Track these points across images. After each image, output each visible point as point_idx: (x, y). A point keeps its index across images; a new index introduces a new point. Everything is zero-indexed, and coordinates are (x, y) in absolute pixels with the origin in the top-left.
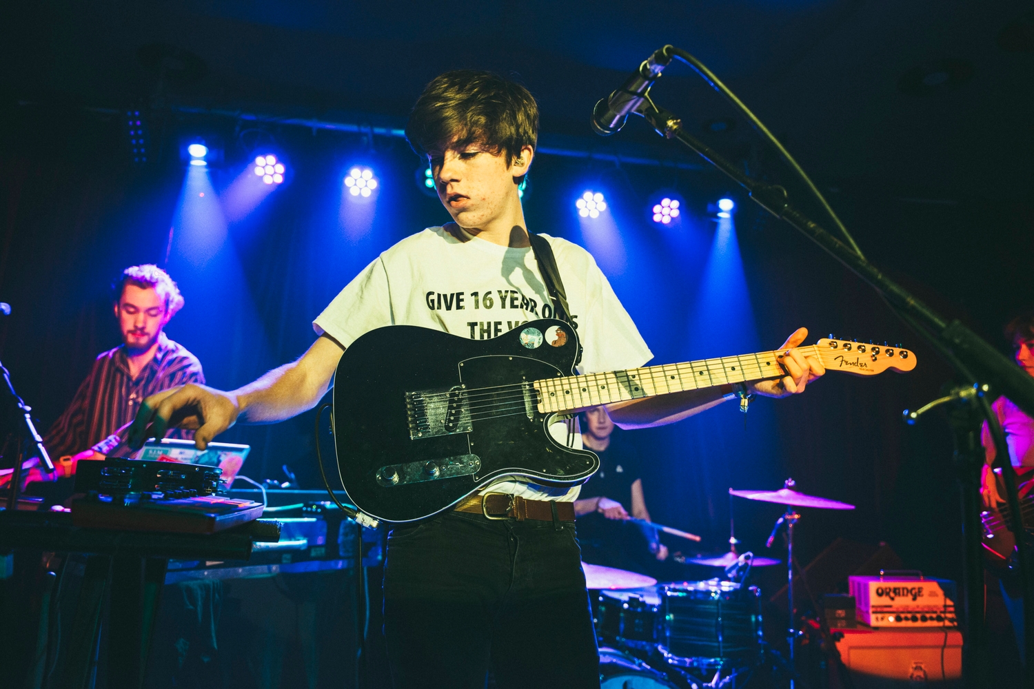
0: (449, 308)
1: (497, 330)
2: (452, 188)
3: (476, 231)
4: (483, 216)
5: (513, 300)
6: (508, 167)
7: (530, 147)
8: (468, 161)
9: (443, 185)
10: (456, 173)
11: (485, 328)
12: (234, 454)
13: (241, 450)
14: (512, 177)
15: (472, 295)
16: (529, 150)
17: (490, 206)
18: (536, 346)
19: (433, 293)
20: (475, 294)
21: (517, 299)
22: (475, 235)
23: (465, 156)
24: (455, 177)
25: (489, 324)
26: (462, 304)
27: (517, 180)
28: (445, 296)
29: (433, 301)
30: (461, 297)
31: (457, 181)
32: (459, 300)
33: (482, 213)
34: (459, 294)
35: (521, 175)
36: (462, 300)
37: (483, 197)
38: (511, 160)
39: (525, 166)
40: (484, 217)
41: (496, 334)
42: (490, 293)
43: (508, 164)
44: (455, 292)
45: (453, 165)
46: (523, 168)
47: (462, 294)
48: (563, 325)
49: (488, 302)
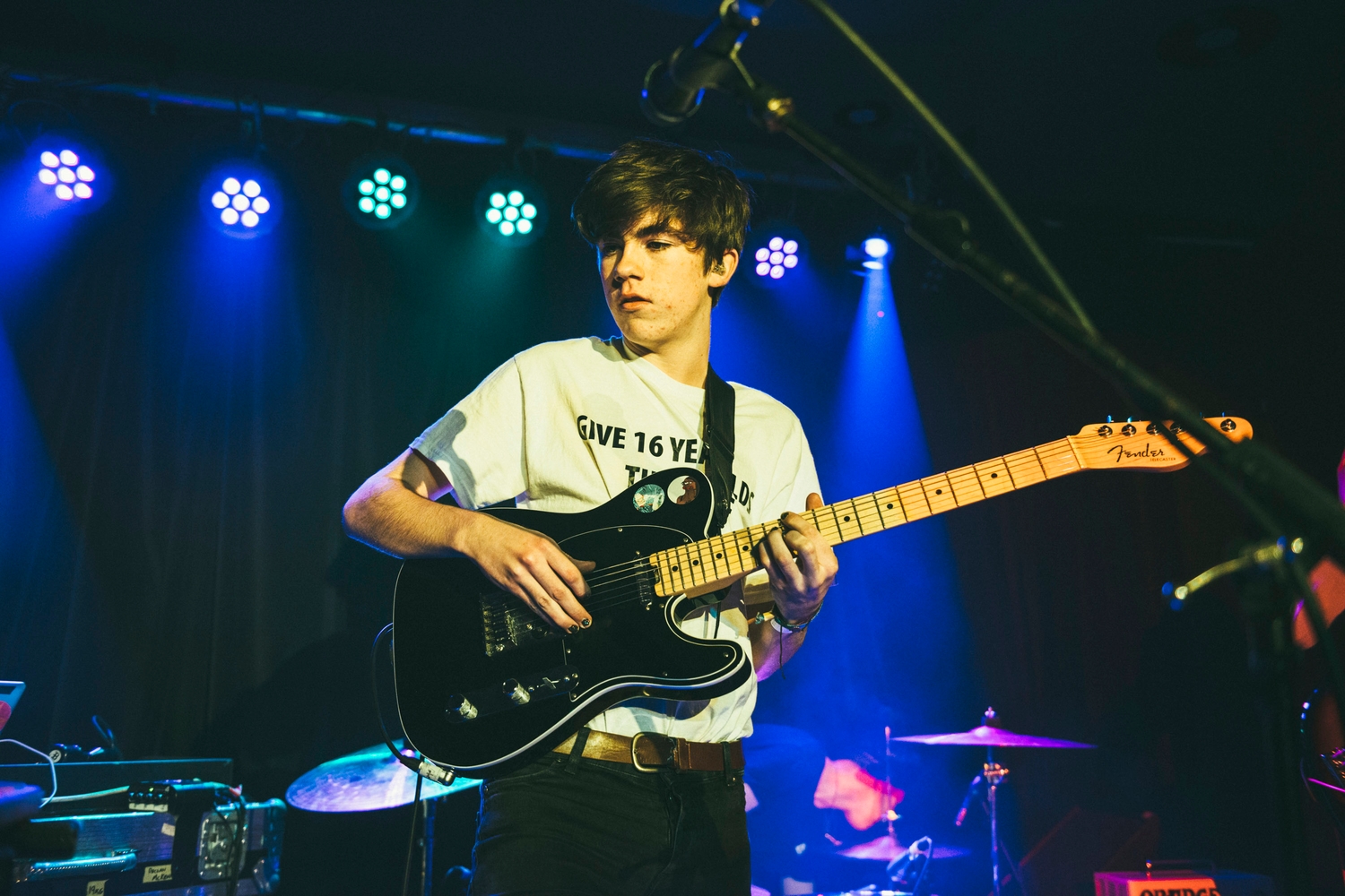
0: (603, 442)
2: (631, 287)
3: (643, 351)
4: (663, 329)
5: (689, 451)
6: (705, 273)
7: (734, 251)
8: (655, 255)
9: (618, 282)
10: (638, 267)
13: (8, 690)
14: (706, 287)
15: (636, 435)
16: (733, 255)
17: (676, 318)
18: (655, 507)
19: (585, 418)
20: (641, 434)
21: (695, 451)
22: (640, 356)
23: (654, 246)
24: (637, 274)
26: (621, 442)
27: (713, 291)
28: (600, 427)
29: (584, 427)
30: (621, 434)
31: (638, 278)
32: (617, 437)
33: (662, 326)
34: (618, 430)
35: (720, 285)
36: (623, 438)
37: (669, 304)
38: (710, 264)
39: (726, 274)
40: (664, 331)
42: (660, 438)
43: (706, 269)
44: (614, 425)
45: (635, 254)
46: (723, 277)
47: (624, 431)
48: (692, 474)
49: (656, 448)
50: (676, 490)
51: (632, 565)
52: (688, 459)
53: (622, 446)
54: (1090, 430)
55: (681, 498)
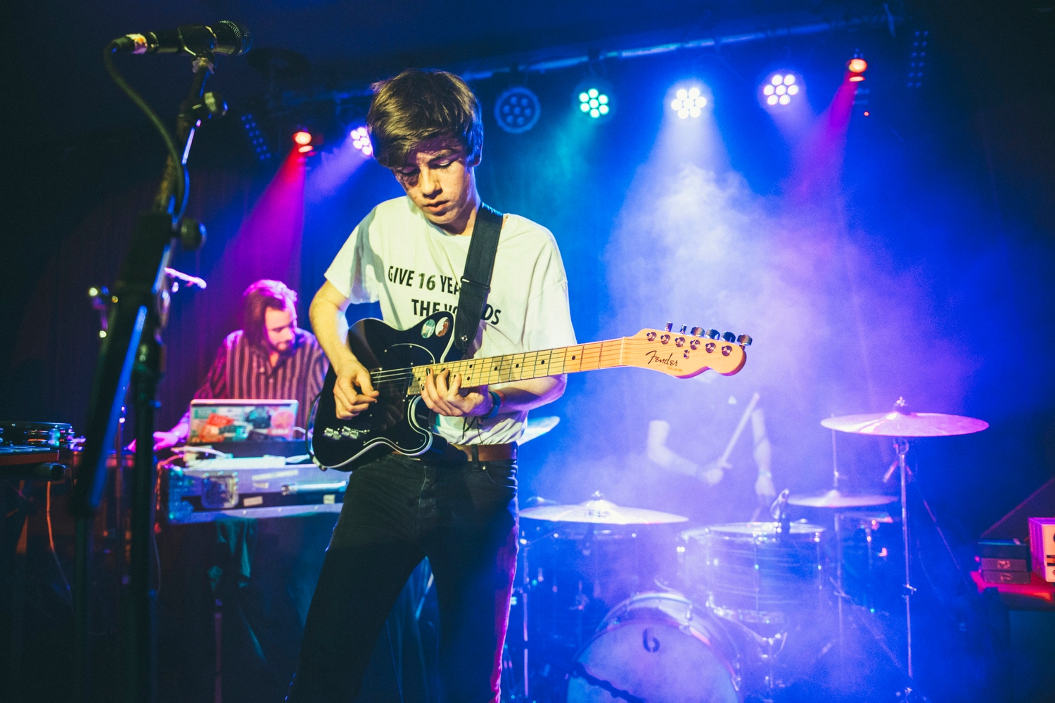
0: (401, 282)
1: (435, 309)
5: (450, 285)
11: (425, 306)
12: (282, 409)
13: (288, 405)
15: (420, 275)
18: (429, 336)
19: (393, 266)
20: (422, 275)
25: (429, 303)
26: (411, 282)
28: (401, 272)
29: (393, 272)
30: (412, 275)
32: (410, 278)
34: (410, 272)
36: (412, 278)
41: (434, 311)
42: (434, 276)
44: (409, 269)
47: (413, 272)
49: (430, 284)
50: (440, 326)
52: (449, 292)
53: (411, 285)
55: (440, 333)
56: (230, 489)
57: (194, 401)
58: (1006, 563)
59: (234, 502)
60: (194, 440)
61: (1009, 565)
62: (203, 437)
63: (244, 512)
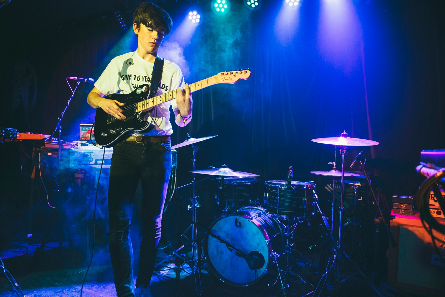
0: (127, 79)
5: (146, 79)
11: (136, 86)
18: (140, 93)
19: (124, 75)
20: (135, 76)
25: (138, 85)
26: (131, 78)
28: (127, 75)
29: (123, 78)
30: (131, 76)
32: (130, 77)
34: (130, 75)
36: (131, 77)
42: (139, 76)
47: (132, 75)
48: (147, 85)
49: (139, 79)
50: (144, 89)
51: (134, 105)
52: (146, 81)
53: (131, 79)
54: (220, 74)
55: (144, 91)
56: (92, 157)
57: (81, 124)
58: (403, 206)
59: (94, 162)
60: (83, 139)
61: (404, 207)
62: (86, 138)
63: (98, 165)
